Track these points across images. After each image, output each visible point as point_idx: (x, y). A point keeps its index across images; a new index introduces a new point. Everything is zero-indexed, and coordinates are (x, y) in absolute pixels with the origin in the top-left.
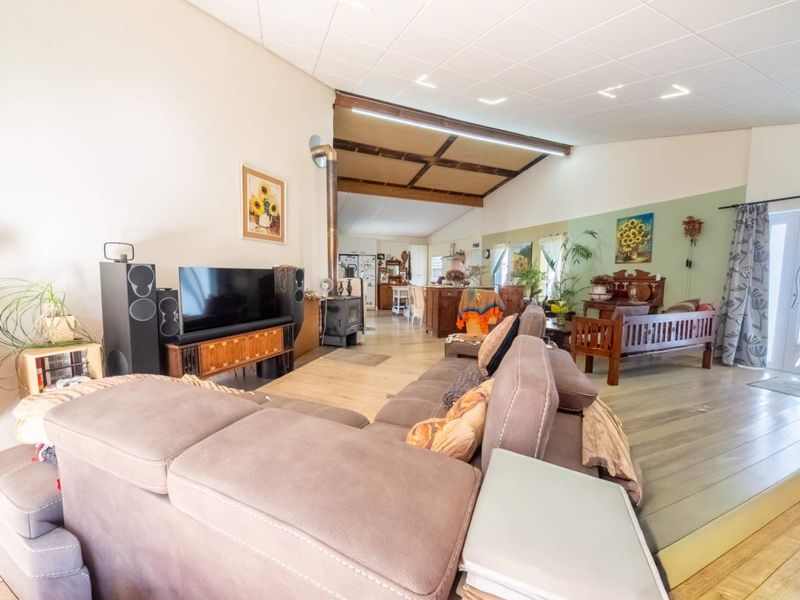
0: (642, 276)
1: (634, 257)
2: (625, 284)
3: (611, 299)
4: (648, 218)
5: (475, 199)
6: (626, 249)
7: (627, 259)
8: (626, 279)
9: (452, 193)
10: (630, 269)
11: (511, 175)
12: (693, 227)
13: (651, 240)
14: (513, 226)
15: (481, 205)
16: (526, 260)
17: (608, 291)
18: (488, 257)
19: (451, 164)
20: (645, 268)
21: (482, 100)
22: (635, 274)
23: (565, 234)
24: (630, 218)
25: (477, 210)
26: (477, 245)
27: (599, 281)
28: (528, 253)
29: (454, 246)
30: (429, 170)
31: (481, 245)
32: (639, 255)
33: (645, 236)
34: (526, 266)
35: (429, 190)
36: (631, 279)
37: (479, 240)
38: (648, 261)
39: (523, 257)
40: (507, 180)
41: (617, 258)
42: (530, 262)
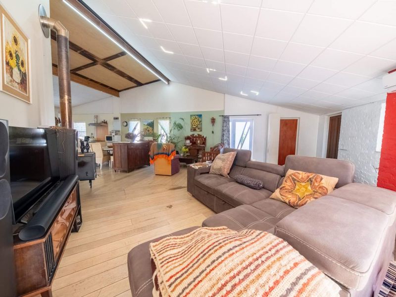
0: (200, 136)
1: (197, 129)
2: (195, 139)
3: (191, 145)
4: (200, 116)
5: (115, 92)
6: (194, 127)
7: (195, 130)
8: (194, 137)
9: (102, 84)
10: (196, 134)
11: (139, 84)
12: (213, 121)
13: (201, 124)
14: (140, 111)
15: (118, 96)
16: (151, 128)
17: (191, 142)
18: (127, 125)
19: (112, 68)
20: (200, 133)
21: (162, 47)
22: (197, 135)
23: (170, 118)
24: (195, 115)
25: (115, 98)
26: (117, 118)
27: (188, 138)
28: (151, 125)
29: (96, 117)
30: (95, 66)
31: (120, 118)
32: (198, 129)
33: (200, 122)
34: (151, 131)
35: (87, 78)
36: (196, 137)
37: (119, 116)
38: (201, 131)
39: (149, 127)
40: (136, 87)
41: (191, 129)
42: (153, 130)
